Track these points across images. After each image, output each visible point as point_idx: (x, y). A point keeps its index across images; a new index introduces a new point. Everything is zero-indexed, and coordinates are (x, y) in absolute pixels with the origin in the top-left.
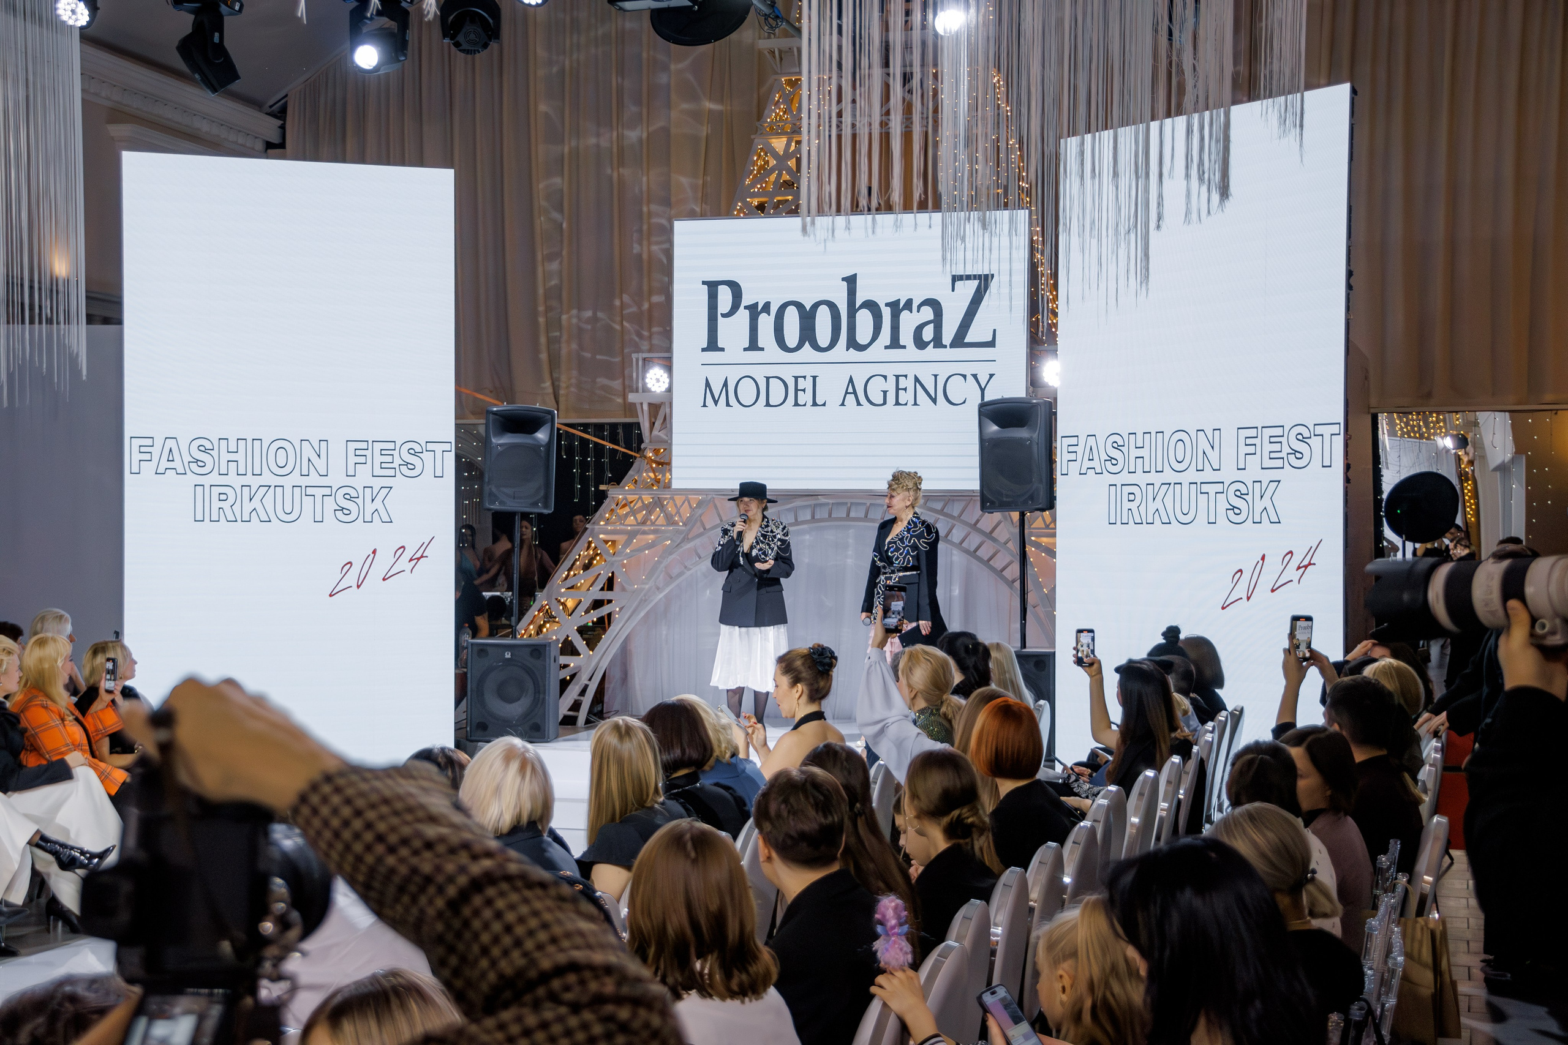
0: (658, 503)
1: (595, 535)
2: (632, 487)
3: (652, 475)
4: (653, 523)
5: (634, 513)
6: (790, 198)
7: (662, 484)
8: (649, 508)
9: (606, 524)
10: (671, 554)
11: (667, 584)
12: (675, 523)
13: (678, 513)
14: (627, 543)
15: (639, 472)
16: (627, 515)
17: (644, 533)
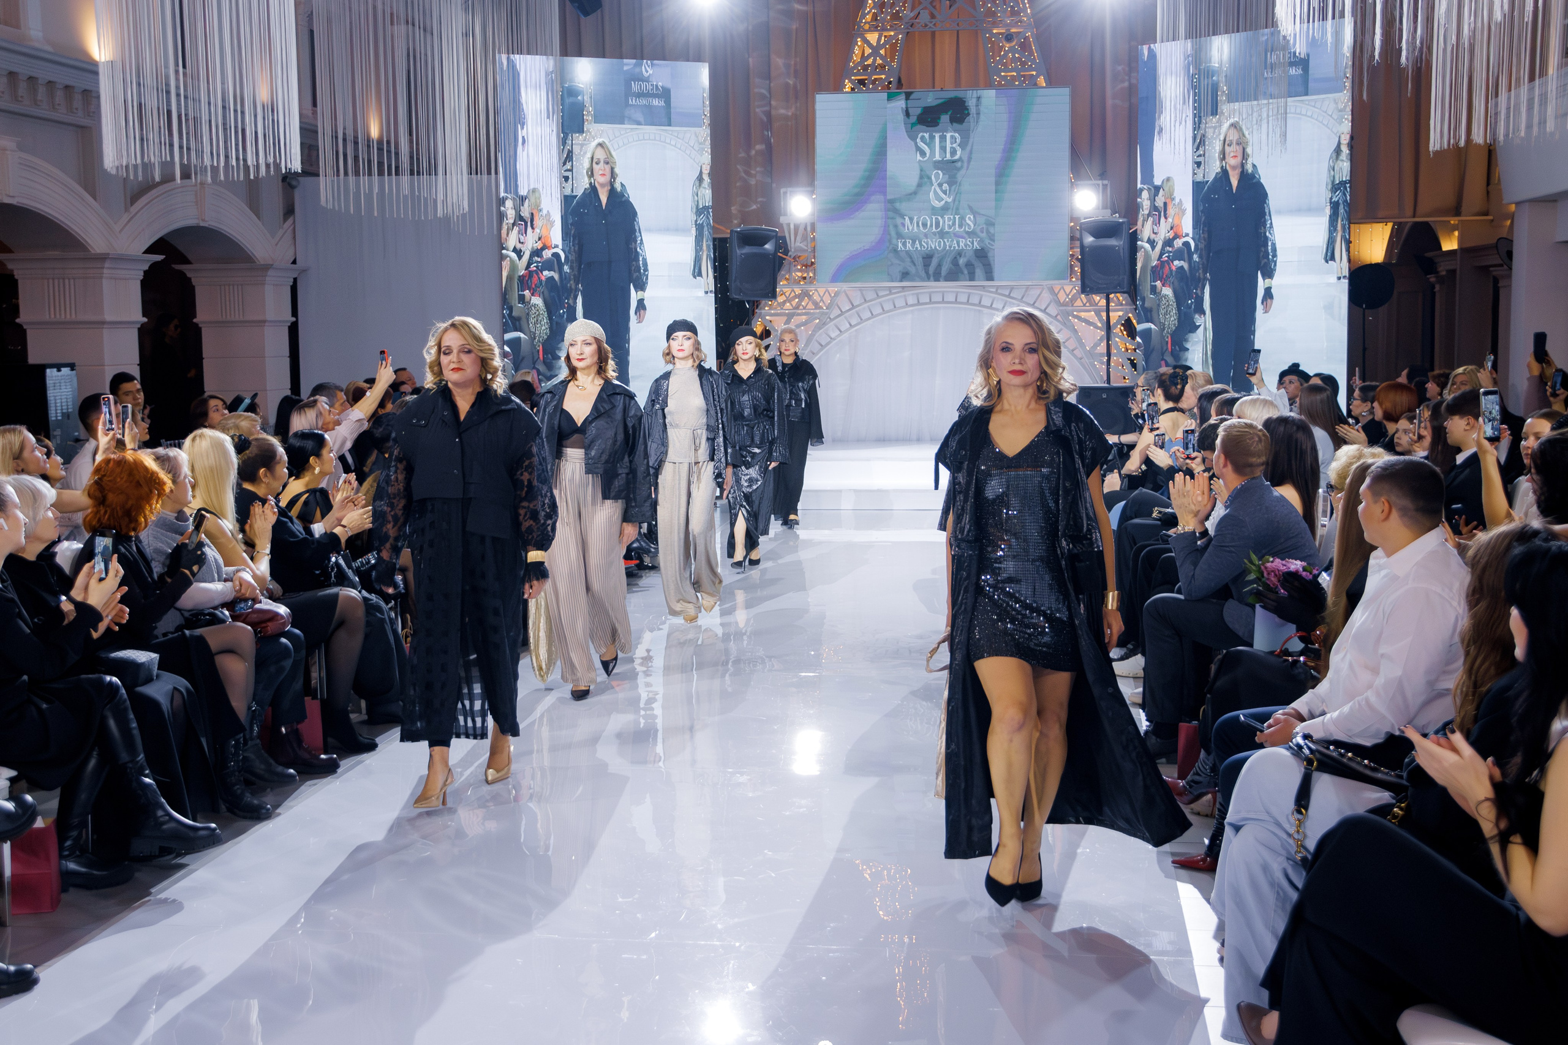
0: (805, 294)
1: (763, 318)
2: (785, 282)
3: (799, 274)
4: (804, 308)
5: (789, 300)
6: (883, 77)
7: (808, 280)
8: (801, 297)
9: (770, 309)
10: (820, 329)
11: (821, 350)
12: (821, 308)
13: (822, 300)
14: (787, 322)
15: (789, 271)
16: (784, 302)
17: (799, 315)
